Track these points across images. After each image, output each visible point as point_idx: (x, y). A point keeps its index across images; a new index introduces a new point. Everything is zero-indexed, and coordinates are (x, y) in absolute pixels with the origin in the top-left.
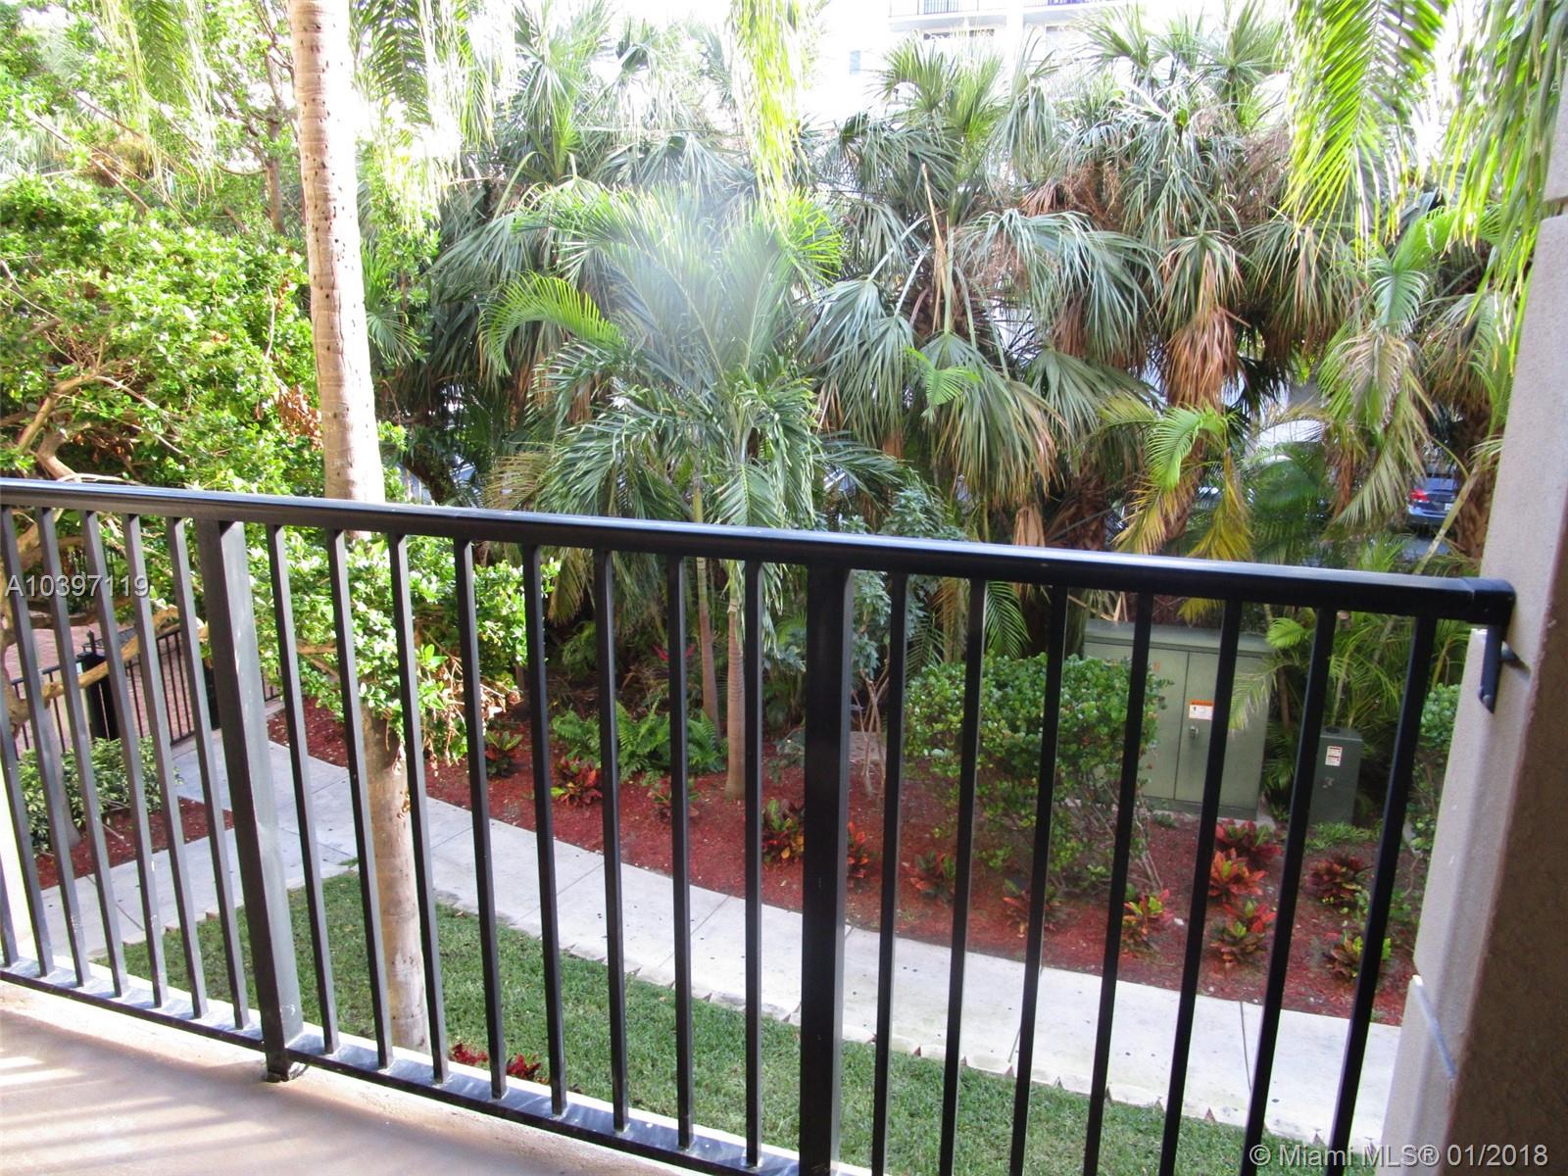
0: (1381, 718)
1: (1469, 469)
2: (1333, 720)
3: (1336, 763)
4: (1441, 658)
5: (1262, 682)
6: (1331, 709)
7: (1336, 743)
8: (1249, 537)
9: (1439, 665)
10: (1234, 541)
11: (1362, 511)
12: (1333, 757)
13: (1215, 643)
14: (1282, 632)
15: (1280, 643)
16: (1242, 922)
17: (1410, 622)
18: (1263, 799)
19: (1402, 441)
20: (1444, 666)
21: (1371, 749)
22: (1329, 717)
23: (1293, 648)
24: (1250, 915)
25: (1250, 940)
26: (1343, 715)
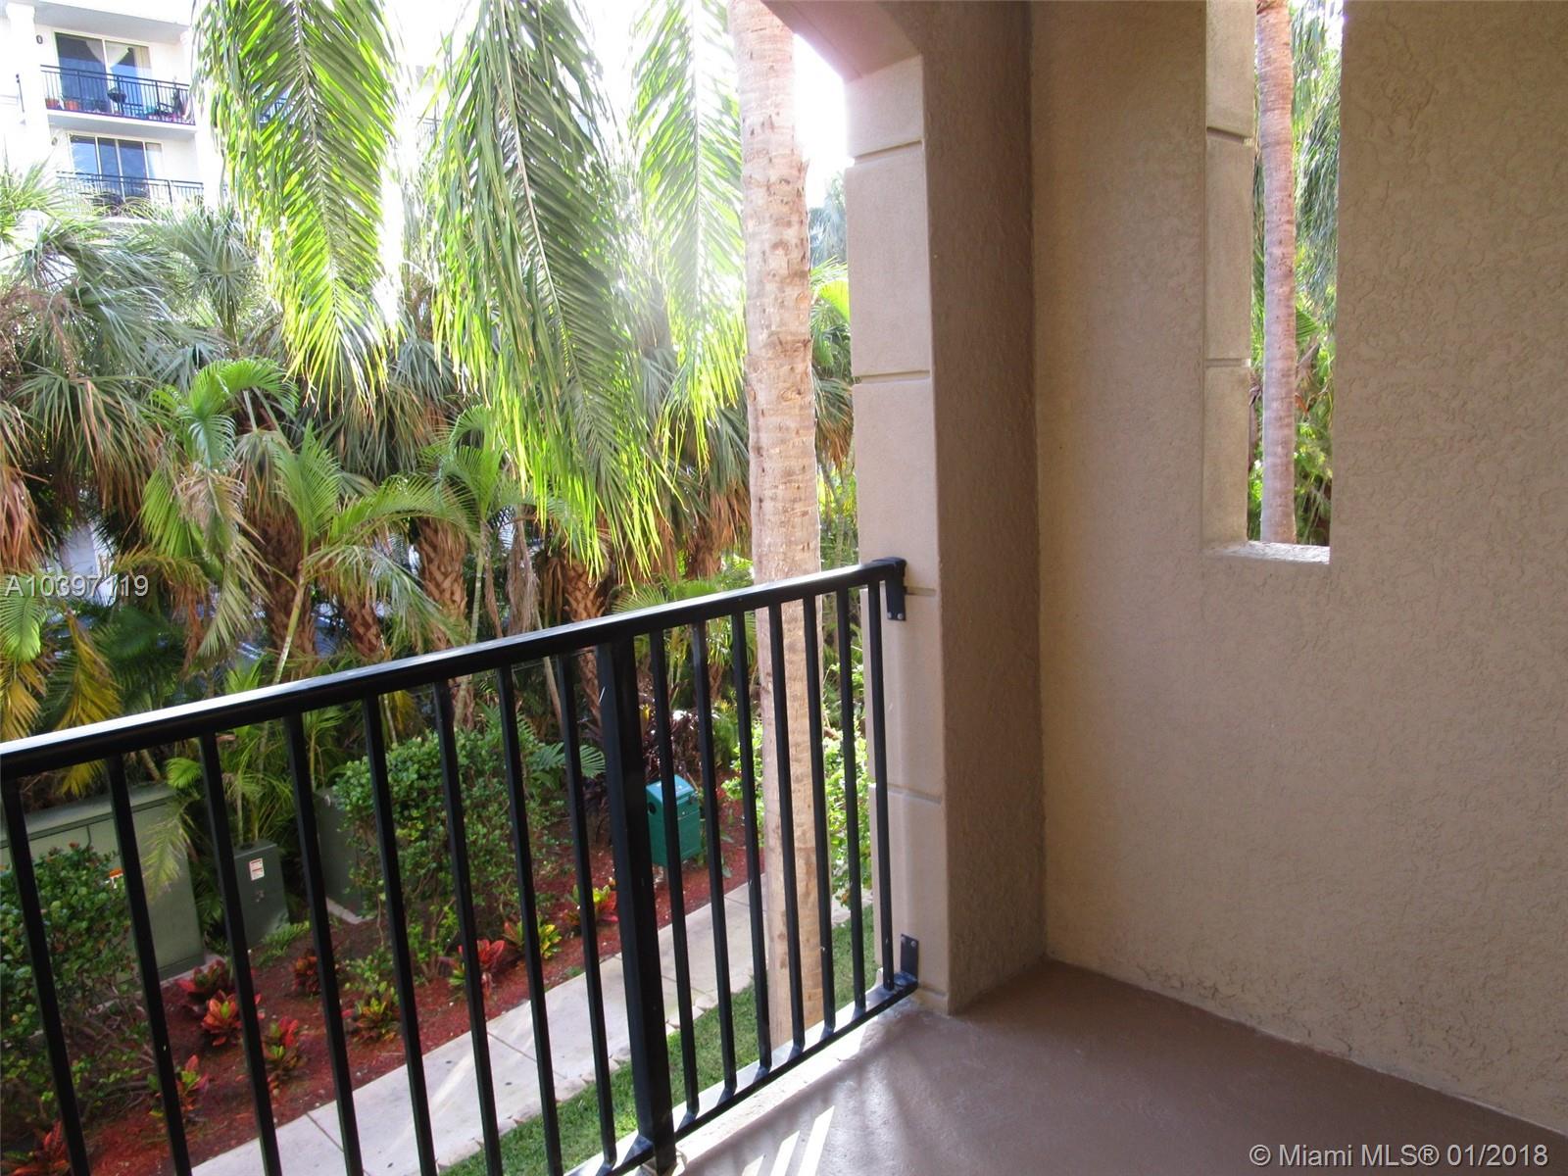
0: (280, 821)
1: (297, 583)
2: (241, 838)
3: (261, 874)
4: (312, 749)
5: (176, 827)
6: (235, 829)
7: (254, 857)
8: (117, 690)
9: (312, 755)
10: (103, 699)
11: (220, 639)
12: (257, 870)
13: (107, 808)
14: (180, 772)
15: (182, 782)
16: (275, 1044)
17: (280, 725)
18: (207, 938)
19: (238, 567)
20: (316, 755)
21: (283, 851)
22: (237, 836)
23: (190, 785)
24: (278, 1035)
25: (291, 1054)
26: (248, 830)
